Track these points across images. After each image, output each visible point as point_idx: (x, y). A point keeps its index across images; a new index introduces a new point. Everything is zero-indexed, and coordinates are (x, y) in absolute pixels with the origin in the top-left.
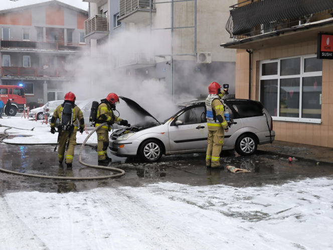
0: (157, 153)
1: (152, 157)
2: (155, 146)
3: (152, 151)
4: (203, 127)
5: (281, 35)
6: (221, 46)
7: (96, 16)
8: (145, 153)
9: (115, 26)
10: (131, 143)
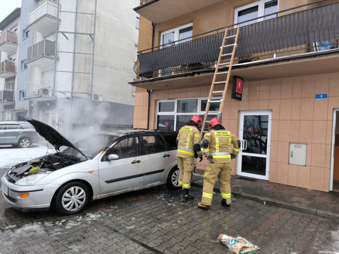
0: (82, 200)
1: (74, 207)
2: (79, 191)
3: (74, 199)
4: (138, 162)
5: (196, 76)
6: (129, 83)
7: (6, 61)
8: (63, 203)
9: (22, 68)
10: (42, 190)
